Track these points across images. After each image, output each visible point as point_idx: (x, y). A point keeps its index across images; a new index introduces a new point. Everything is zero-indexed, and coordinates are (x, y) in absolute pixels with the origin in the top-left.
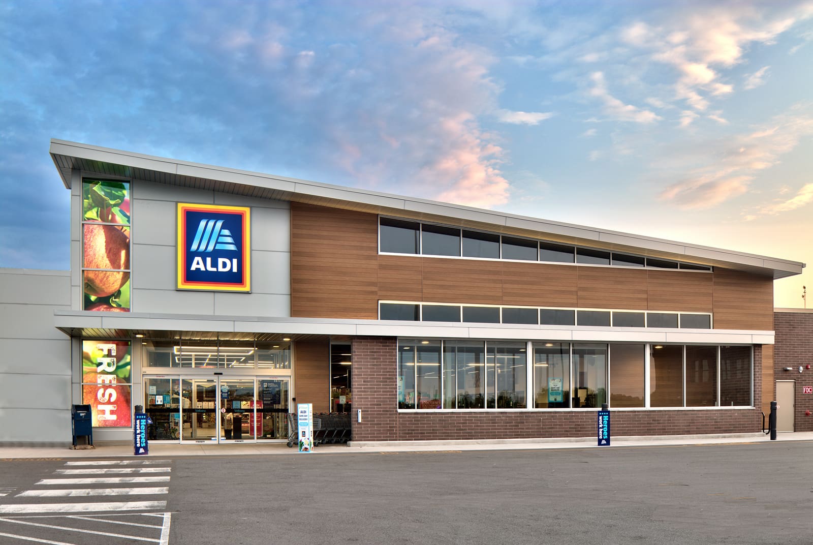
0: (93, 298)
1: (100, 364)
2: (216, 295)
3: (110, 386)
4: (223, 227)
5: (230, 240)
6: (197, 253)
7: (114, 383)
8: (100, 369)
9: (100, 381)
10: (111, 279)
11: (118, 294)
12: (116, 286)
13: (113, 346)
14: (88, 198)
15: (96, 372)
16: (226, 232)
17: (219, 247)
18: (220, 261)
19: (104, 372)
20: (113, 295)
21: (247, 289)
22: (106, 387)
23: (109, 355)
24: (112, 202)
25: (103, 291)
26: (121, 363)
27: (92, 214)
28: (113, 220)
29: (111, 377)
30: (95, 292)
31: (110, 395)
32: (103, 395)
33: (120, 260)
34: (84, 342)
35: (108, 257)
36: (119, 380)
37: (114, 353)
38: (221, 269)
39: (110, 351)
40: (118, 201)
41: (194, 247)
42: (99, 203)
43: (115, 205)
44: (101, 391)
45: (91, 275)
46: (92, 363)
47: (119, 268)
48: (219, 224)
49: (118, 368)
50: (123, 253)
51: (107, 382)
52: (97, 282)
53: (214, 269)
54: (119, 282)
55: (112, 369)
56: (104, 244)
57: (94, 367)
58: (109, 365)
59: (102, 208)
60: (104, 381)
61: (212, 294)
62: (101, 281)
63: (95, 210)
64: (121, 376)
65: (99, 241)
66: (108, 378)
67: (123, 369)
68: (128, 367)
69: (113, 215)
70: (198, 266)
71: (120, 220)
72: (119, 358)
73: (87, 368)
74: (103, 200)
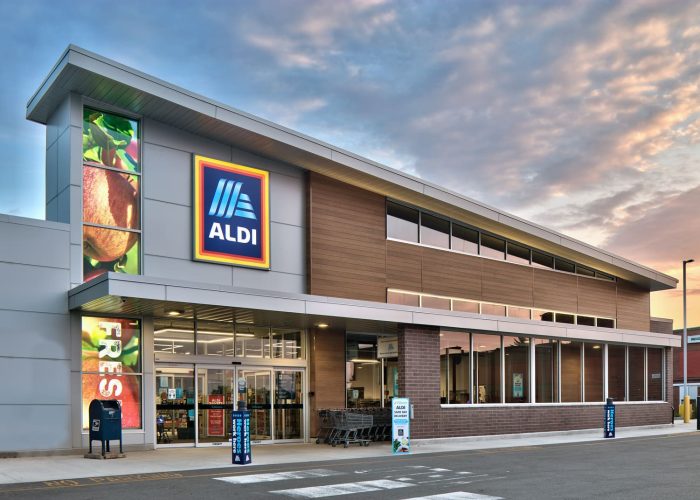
0: (94, 262)
1: (102, 348)
2: (235, 270)
3: (114, 376)
4: (242, 191)
5: (248, 206)
6: (215, 218)
7: (120, 371)
8: (102, 354)
9: (102, 370)
10: (116, 240)
11: (123, 259)
12: (121, 249)
13: (118, 325)
14: (87, 133)
15: (97, 358)
16: (245, 197)
17: (238, 213)
18: (240, 230)
19: (107, 358)
20: (117, 260)
21: (266, 265)
22: (109, 377)
23: (113, 336)
24: (117, 143)
25: (106, 254)
26: (127, 348)
27: (93, 154)
28: (118, 164)
29: (115, 364)
30: (97, 255)
31: (115, 387)
32: (107, 387)
33: (126, 216)
34: (83, 318)
35: (112, 211)
36: (125, 368)
37: (119, 335)
38: (240, 240)
39: (114, 331)
40: (124, 142)
41: (212, 211)
42: (100, 141)
43: (120, 147)
44: (103, 383)
45: (92, 233)
46: (93, 346)
47: (125, 226)
48: (238, 186)
49: (124, 353)
50: (130, 209)
51: (111, 371)
52: (99, 241)
53: (234, 240)
54: (125, 245)
55: (116, 354)
56: (107, 194)
57: (95, 351)
58: (113, 349)
59: (105, 148)
60: (107, 369)
61: (230, 269)
62: (103, 241)
63: (96, 149)
64: (128, 363)
65: (101, 190)
66: (113, 366)
67: (130, 355)
68: (136, 353)
69: (118, 159)
70: (217, 234)
71: (126, 166)
72: (125, 341)
73: (86, 352)
74: (106, 138)
